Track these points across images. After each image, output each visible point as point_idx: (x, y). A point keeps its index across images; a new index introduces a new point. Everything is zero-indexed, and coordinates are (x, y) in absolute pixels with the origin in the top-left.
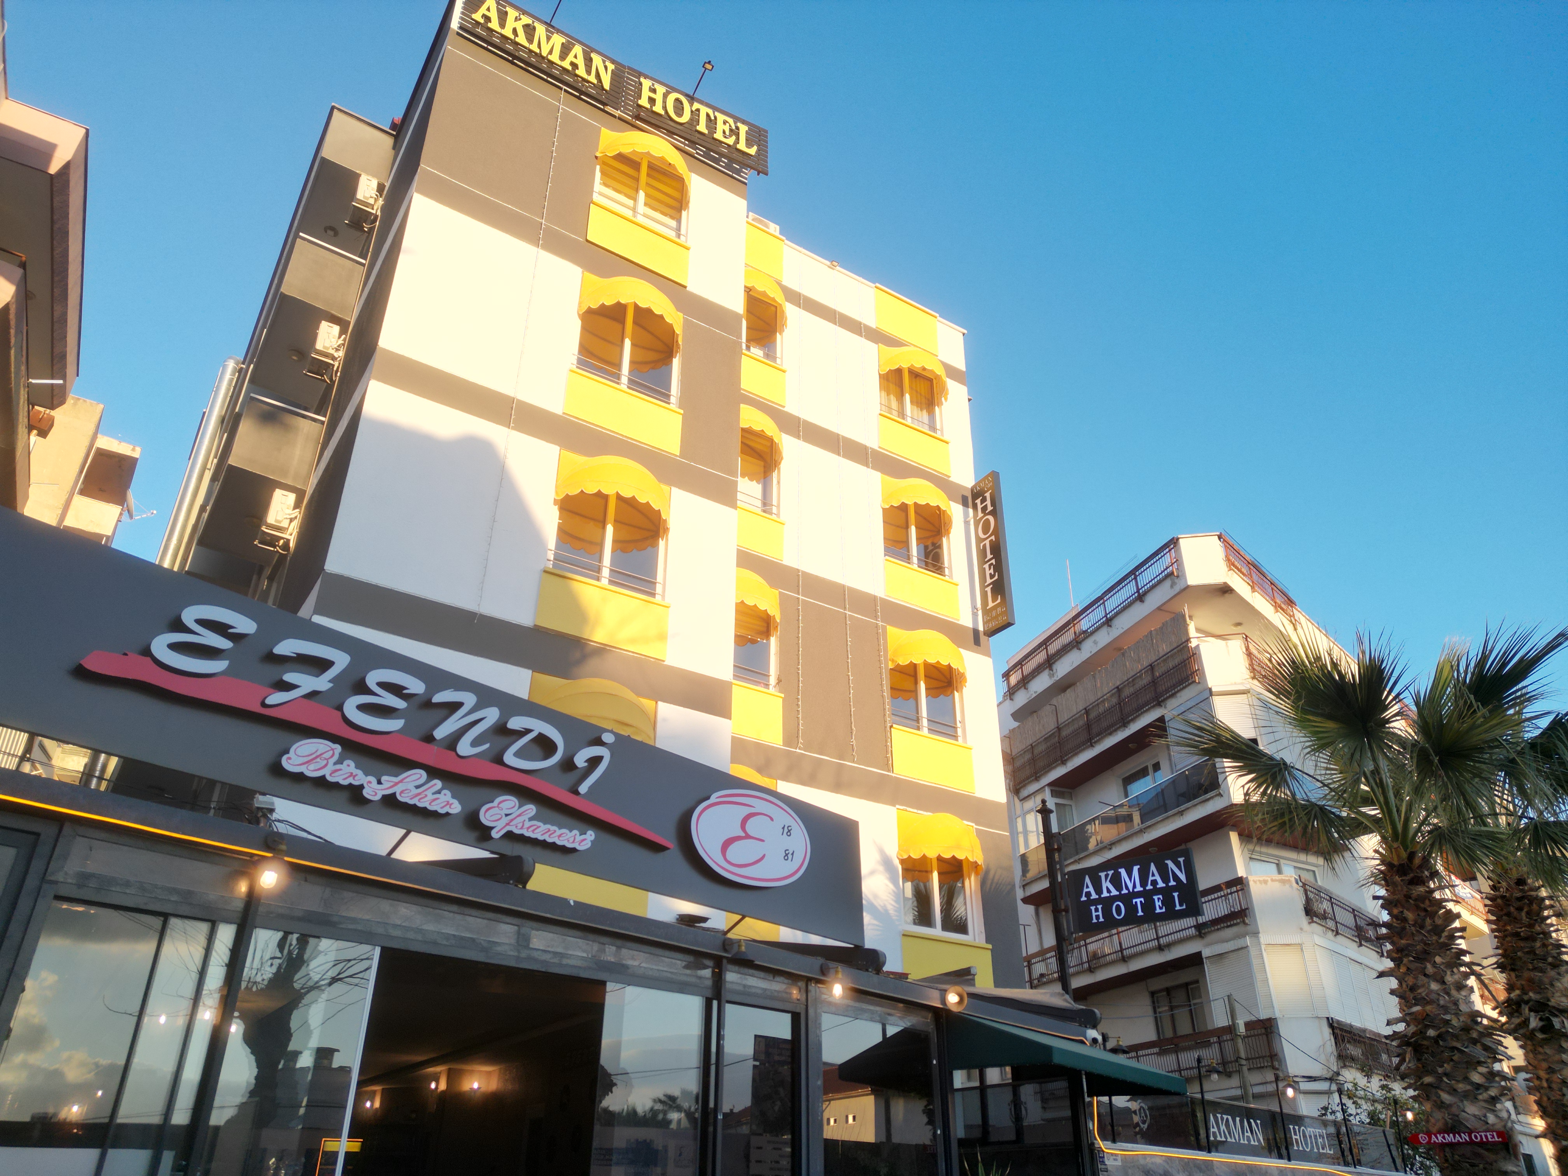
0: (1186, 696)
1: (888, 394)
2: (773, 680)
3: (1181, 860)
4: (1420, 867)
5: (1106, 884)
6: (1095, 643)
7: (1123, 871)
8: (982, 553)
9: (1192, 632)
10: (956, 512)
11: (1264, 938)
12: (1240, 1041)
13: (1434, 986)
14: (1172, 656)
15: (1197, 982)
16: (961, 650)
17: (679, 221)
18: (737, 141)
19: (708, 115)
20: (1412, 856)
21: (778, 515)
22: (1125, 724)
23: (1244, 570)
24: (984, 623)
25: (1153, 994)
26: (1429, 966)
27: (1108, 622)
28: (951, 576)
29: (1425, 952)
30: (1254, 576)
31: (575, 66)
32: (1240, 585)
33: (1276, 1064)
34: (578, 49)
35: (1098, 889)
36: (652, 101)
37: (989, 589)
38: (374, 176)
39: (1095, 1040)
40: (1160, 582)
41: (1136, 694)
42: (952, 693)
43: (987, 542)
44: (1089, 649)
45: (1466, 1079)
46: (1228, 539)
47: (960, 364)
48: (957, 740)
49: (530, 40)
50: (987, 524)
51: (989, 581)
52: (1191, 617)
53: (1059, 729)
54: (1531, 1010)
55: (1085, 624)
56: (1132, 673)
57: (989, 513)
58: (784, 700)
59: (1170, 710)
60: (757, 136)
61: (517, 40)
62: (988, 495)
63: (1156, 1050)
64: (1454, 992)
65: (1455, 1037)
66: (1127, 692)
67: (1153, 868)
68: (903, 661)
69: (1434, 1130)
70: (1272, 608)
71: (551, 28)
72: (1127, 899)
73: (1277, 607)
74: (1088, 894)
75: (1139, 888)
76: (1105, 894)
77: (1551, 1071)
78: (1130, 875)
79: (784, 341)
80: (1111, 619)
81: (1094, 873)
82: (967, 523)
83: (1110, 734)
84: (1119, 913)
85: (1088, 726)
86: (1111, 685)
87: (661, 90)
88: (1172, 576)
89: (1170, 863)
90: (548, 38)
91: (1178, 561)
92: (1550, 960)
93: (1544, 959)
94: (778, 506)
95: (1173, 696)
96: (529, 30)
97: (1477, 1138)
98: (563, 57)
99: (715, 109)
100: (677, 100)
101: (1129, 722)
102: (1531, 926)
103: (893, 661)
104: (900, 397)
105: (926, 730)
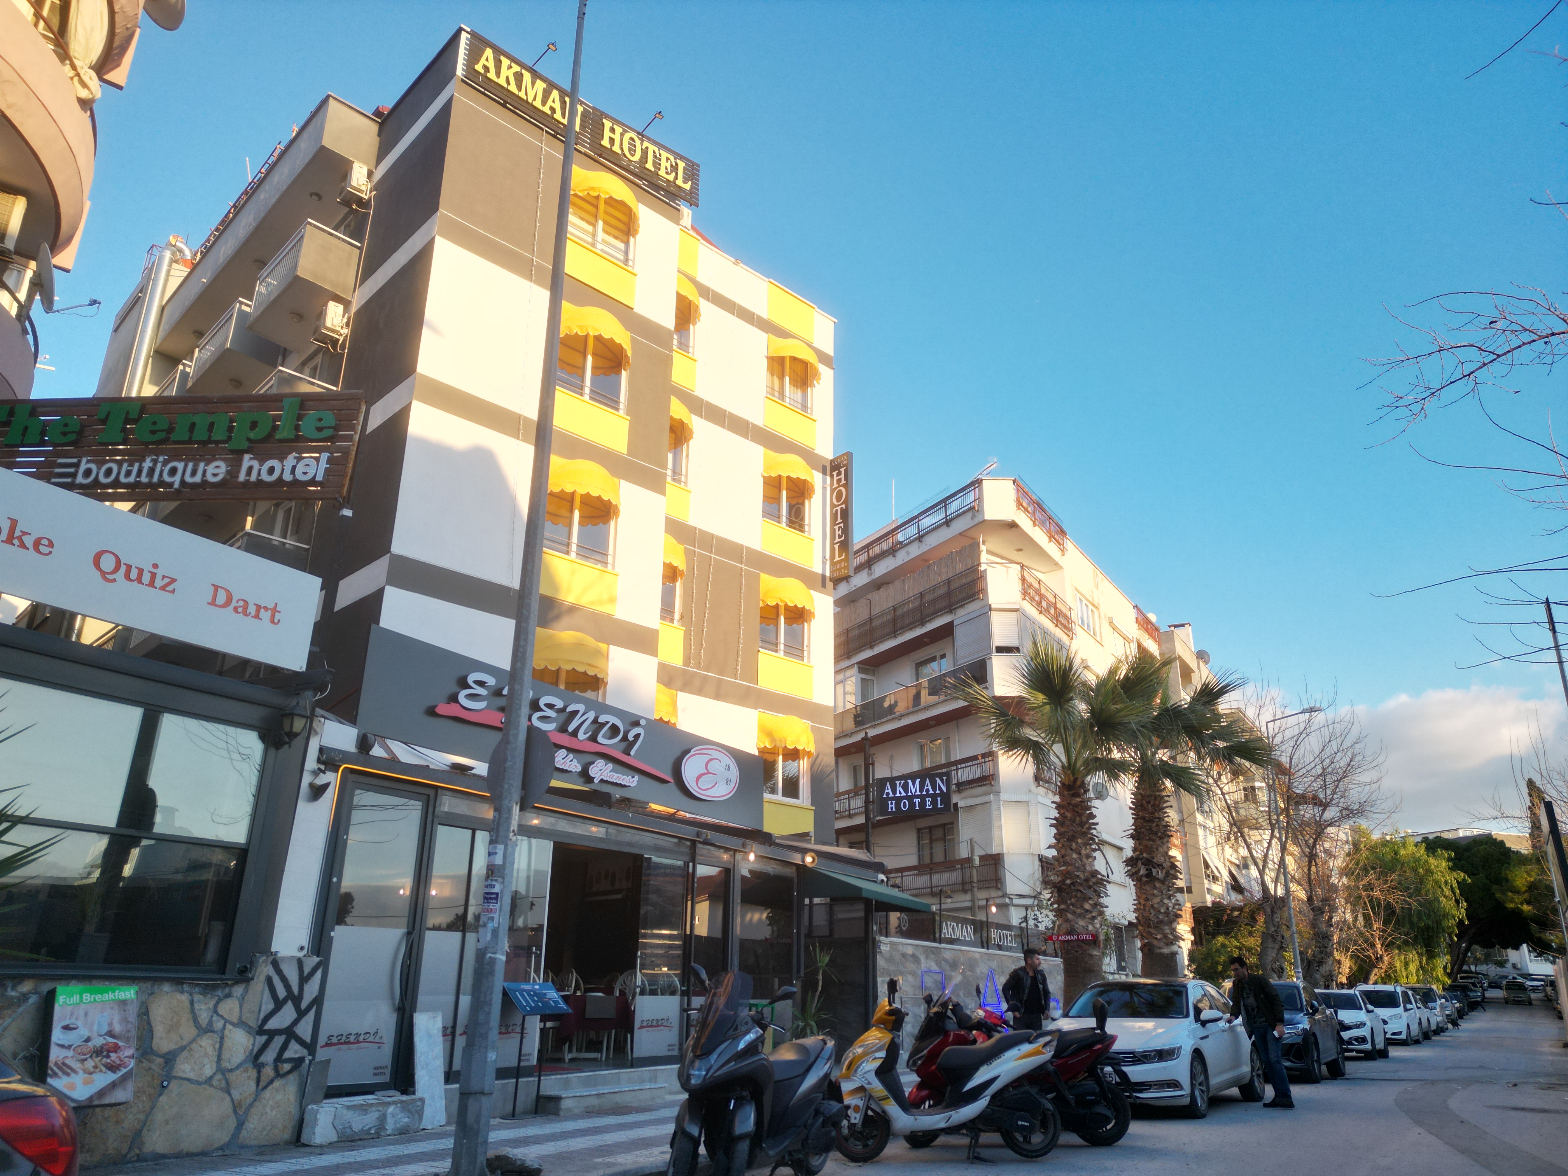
0: (972, 608)
1: (772, 375)
2: (677, 616)
3: (945, 778)
4: (1080, 787)
5: (899, 789)
6: (908, 553)
7: (910, 781)
8: (834, 516)
9: (984, 557)
10: (817, 479)
11: (1003, 796)
12: (974, 871)
13: (1075, 856)
14: (966, 574)
15: (952, 823)
16: (812, 591)
17: (627, 243)
18: (676, 178)
19: (654, 152)
20: (1076, 780)
21: (686, 483)
22: (923, 623)
23: (1029, 509)
24: (831, 572)
25: (919, 830)
26: (1074, 844)
27: (920, 538)
28: (809, 532)
29: (1073, 836)
30: (1037, 512)
31: (553, 110)
32: (1024, 522)
33: (999, 885)
34: (555, 94)
35: (894, 791)
36: (612, 141)
37: (836, 546)
38: (365, 163)
39: (882, 881)
40: (964, 513)
41: (934, 601)
42: (803, 623)
43: (839, 508)
44: (902, 558)
45: (1082, 907)
46: (1020, 483)
47: (829, 349)
48: (803, 660)
49: (519, 88)
50: (840, 494)
51: (837, 540)
52: (984, 543)
53: (871, 619)
54: (1142, 864)
55: (902, 536)
56: (934, 584)
57: (842, 486)
58: (685, 632)
59: (959, 616)
60: (692, 173)
61: (510, 88)
62: (842, 470)
63: (916, 872)
64: (1084, 859)
65: (1081, 884)
66: (928, 598)
67: (928, 781)
68: (772, 603)
69: (1061, 933)
70: (1047, 539)
71: (536, 75)
72: (910, 798)
73: (1051, 537)
74: (888, 794)
75: (918, 793)
76: (898, 795)
77: (1147, 899)
78: (914, 785)
79: (698, 332)
80: (923, 536)
81: (892, 780)
82: (824, 488)
83: (911, 629)
84: (905, 807)
85: (894, 620)
86: (916, 591)
87: (618, 130)
88: (974, 510)
89: (937, 779)
90: (533, 84)
91: (980, 499)
92: (1159, 834)
93: (1156, 834)
94: (686, 476)
95: (962, 606)
96: (519, 77)
97: (1082, 937)
98: (544, 103)
99: (661, 146)
100: (632, 139)
101: (926, 622)
102: (1153, 813)
103: (763, 601)
104: (782, 378)
105: (782, 652)
